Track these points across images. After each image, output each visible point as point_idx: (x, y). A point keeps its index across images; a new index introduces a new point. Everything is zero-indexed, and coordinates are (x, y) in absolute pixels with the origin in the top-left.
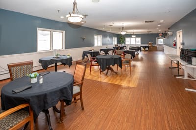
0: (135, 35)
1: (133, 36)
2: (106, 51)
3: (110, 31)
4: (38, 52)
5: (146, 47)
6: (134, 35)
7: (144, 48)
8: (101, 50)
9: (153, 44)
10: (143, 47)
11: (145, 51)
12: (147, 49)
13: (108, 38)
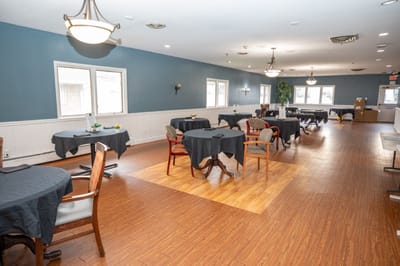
0: (316, 78)
1: (309, 82)
2: (233, 120)
3: (250, 68)
4: (59, 118)
5: (345, 112)
6: (312, 78)
7: (341, 113)
8: (221, 117)
9: (366, 103)
10: (336, 111)
11: (342, 121)
12: (349, 116)
13: (246, 88)
